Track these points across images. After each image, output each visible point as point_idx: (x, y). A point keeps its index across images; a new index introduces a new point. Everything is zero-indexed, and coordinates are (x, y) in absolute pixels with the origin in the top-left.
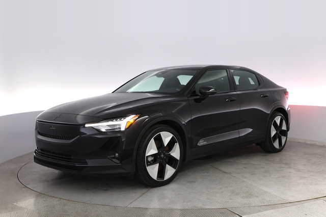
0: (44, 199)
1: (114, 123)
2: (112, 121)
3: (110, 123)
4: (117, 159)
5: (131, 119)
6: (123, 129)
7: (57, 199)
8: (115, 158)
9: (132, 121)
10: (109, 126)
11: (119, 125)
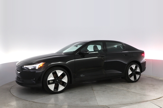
0: (22, 101)
1: (34, 66)
2: (34, 65)
3: (33, 66)
4: (34, 81)
5: (41, 64)
6: (37, 68)
7: (28, 101)
8: (33, 80)
9: (41, 65)
10: (33, 67)
11: (36, 66)
